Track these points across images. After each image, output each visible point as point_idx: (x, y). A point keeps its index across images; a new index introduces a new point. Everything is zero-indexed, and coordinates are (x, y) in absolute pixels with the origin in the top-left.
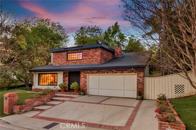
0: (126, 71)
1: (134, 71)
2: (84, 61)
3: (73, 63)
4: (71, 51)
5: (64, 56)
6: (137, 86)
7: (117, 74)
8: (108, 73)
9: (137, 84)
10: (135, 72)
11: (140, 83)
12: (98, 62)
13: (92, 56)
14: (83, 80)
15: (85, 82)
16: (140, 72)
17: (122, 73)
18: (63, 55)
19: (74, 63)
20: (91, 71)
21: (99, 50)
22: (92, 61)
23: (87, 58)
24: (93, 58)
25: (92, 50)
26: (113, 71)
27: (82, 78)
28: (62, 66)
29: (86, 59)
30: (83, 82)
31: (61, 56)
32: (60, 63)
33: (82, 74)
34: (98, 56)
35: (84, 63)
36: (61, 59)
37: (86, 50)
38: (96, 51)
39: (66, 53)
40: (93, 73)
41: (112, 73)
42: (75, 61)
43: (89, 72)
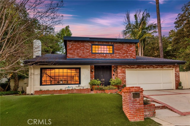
0: (166, 66)
1: (171, 67)
2: (116, 56)
3: (101, 56)
4: (99, 42)
5: (88, 48)
6: (175, 79)
7: (158, 69)
8: (149, 68)
9: (175, 78)
10: (173, 68)
11: (177, 76)
12: (133, 57)
13: (126, 51)
14: (121, 75)
15: (123, 77)
16: (176, 67)
17: (162, 68)
18: (86, 45)
19: (103, 56)
20: (131, 66)
21: (134, 46)
22: (126, 56)
23: (121, 52)
24: (127, 53)
25: (125, 45)
26: (153, 66)
27: (120, 73)
28: (84, 59)
29: (119, 53)
30: (121, 78)
31: (83, 47)
32: (81, 56)
33: (120, 69)
34: (133, 51)
35: (118, 58)
36: (83, 50)
37: (119, 44)
38: (131, 46)
39: (90, 44)
40: (133, 68)
41: (153, 68)
42: (105, 55)
43: (127, 66)
